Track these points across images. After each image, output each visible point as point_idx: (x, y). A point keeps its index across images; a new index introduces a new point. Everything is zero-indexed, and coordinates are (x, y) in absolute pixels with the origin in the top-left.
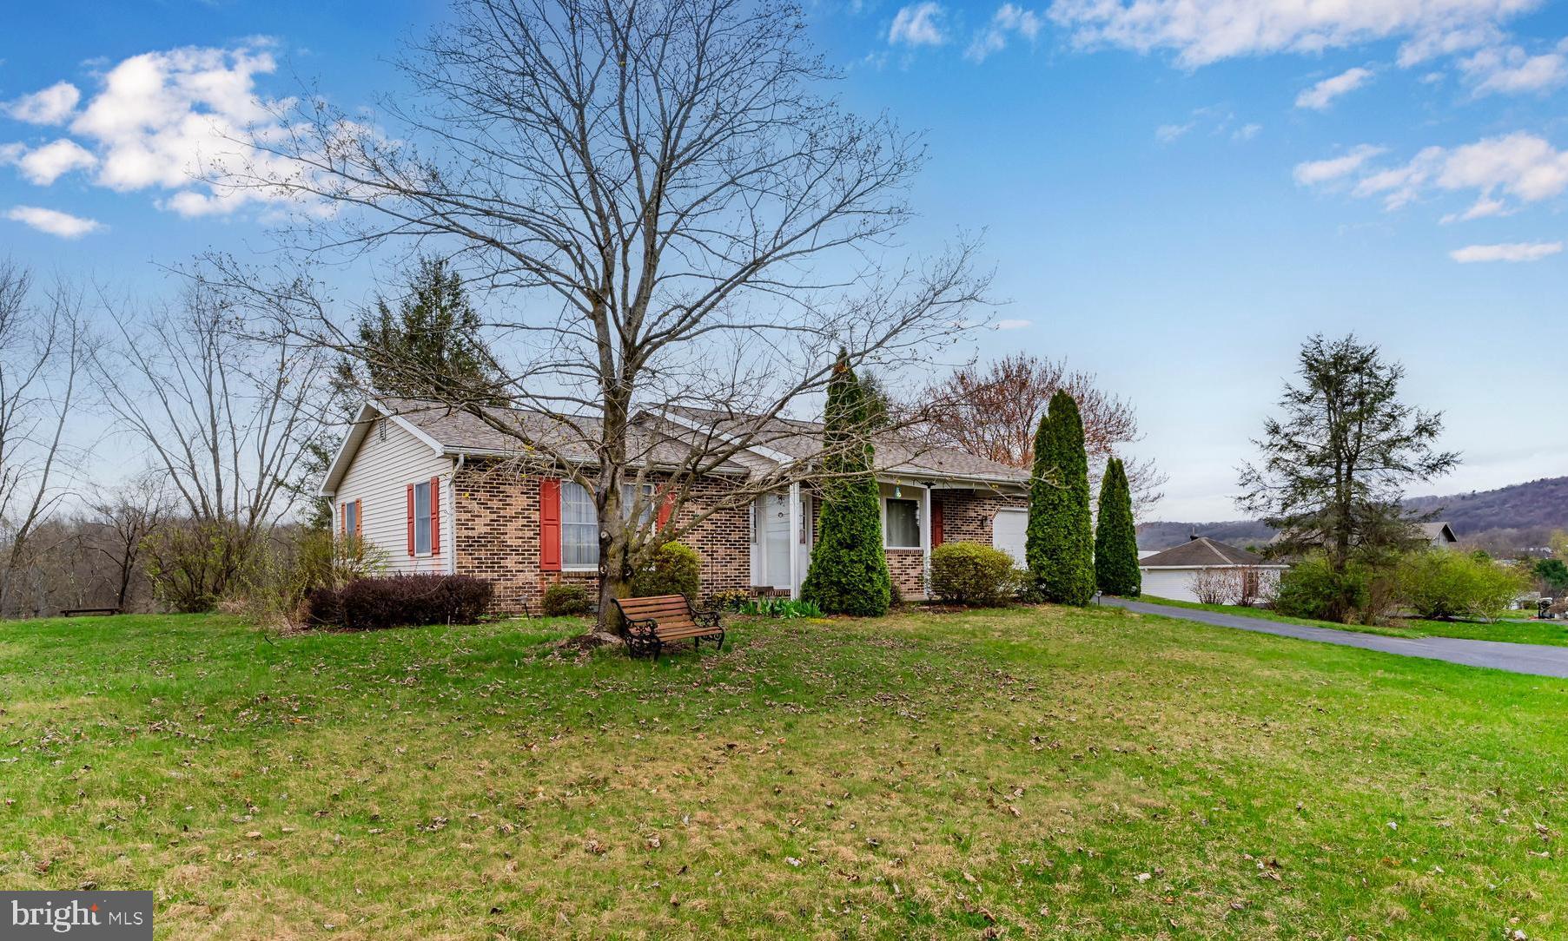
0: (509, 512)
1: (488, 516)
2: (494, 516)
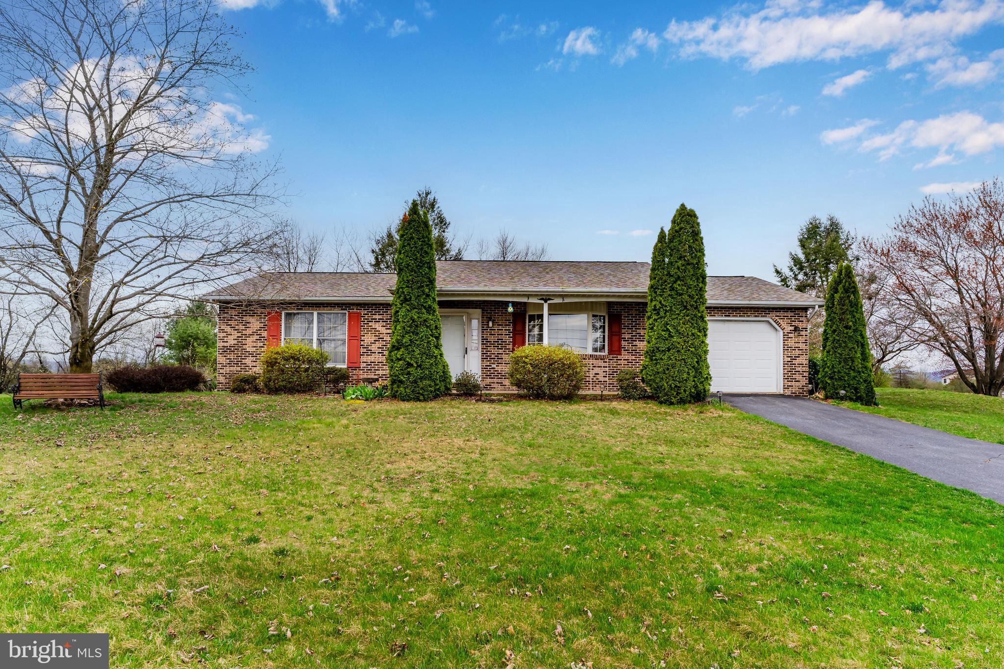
0: (249, 332)
1: (236, 334)
2: (239, 335)
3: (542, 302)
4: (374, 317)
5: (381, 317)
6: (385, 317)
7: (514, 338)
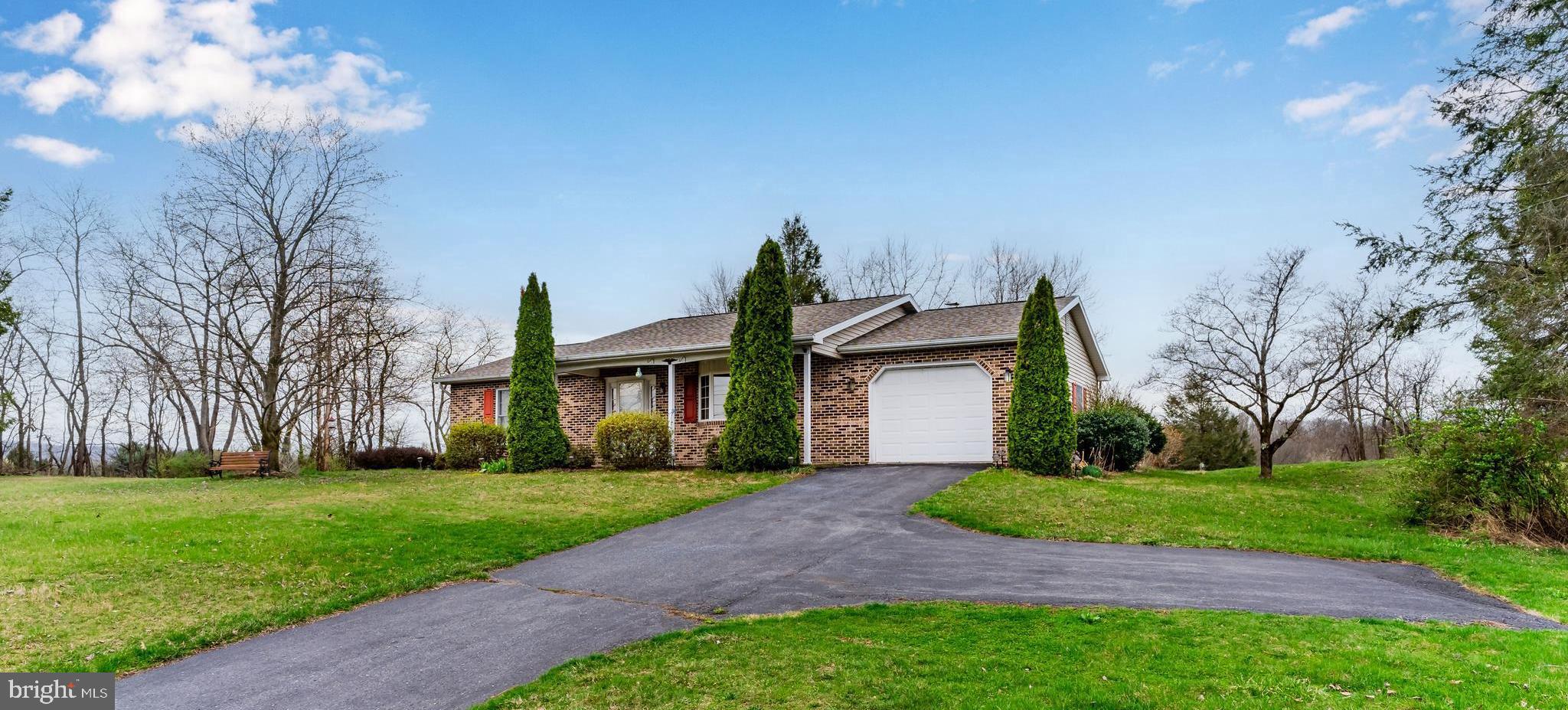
0: (472, 411)
1: (462, 414)
2: (465, 415)
3: (666, 363)
4: (565, 390)
5: (570, 389)
6: (574, 389)
7: (685, 404)
